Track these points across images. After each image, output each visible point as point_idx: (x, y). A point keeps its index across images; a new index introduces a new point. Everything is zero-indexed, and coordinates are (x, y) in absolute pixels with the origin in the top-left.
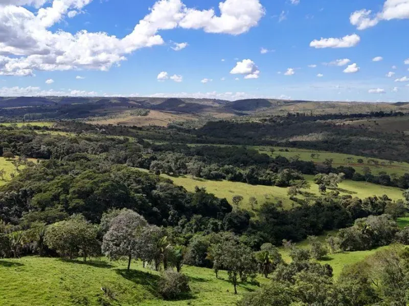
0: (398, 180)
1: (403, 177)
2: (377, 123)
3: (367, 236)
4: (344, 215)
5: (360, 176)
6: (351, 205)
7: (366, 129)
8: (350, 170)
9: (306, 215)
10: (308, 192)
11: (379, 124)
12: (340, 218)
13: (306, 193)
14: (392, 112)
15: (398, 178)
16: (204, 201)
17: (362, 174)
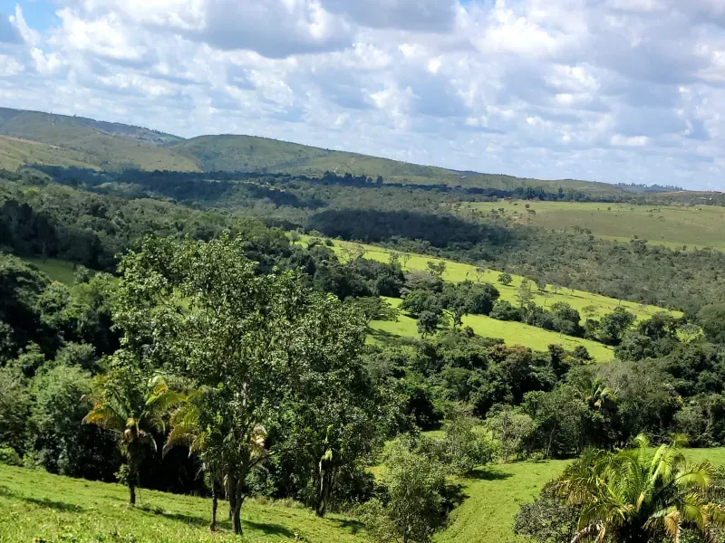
0: (597, 323)
1: (611, 317)
2: (530, 209)
3: (601, 417)
4: (495, 383)
5: (509, 309)
6: (508, 360)
7: (509, 219)
8: (487, 291)
9: (399, 374)
10: (387, 331)
11: (537, 211)
12: (484, 388)
13: (382, 332)
14: (561, 190)
15: (598, 320)
16: (101, 309)
17: (515, 304)
